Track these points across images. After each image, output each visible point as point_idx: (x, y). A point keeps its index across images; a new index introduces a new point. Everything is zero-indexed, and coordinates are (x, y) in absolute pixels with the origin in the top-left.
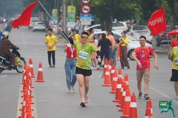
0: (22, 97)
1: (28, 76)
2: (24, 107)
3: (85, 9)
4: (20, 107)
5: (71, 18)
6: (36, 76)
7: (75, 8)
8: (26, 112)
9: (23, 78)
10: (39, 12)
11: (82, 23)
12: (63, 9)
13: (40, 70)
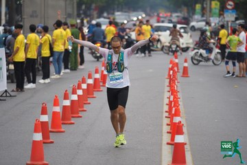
0: (169, 91)
1: (174, 71)
2: (170, 102)
3: (229, 5)
4: (166, 101)
5: (215, 14)
6: (181, 71)
7: (218, 4)
8: (174, 106)
9: (169, 72)
10: (183, 7)
11: (227, 19)
12: (206, 4)
13: (186, 65)
